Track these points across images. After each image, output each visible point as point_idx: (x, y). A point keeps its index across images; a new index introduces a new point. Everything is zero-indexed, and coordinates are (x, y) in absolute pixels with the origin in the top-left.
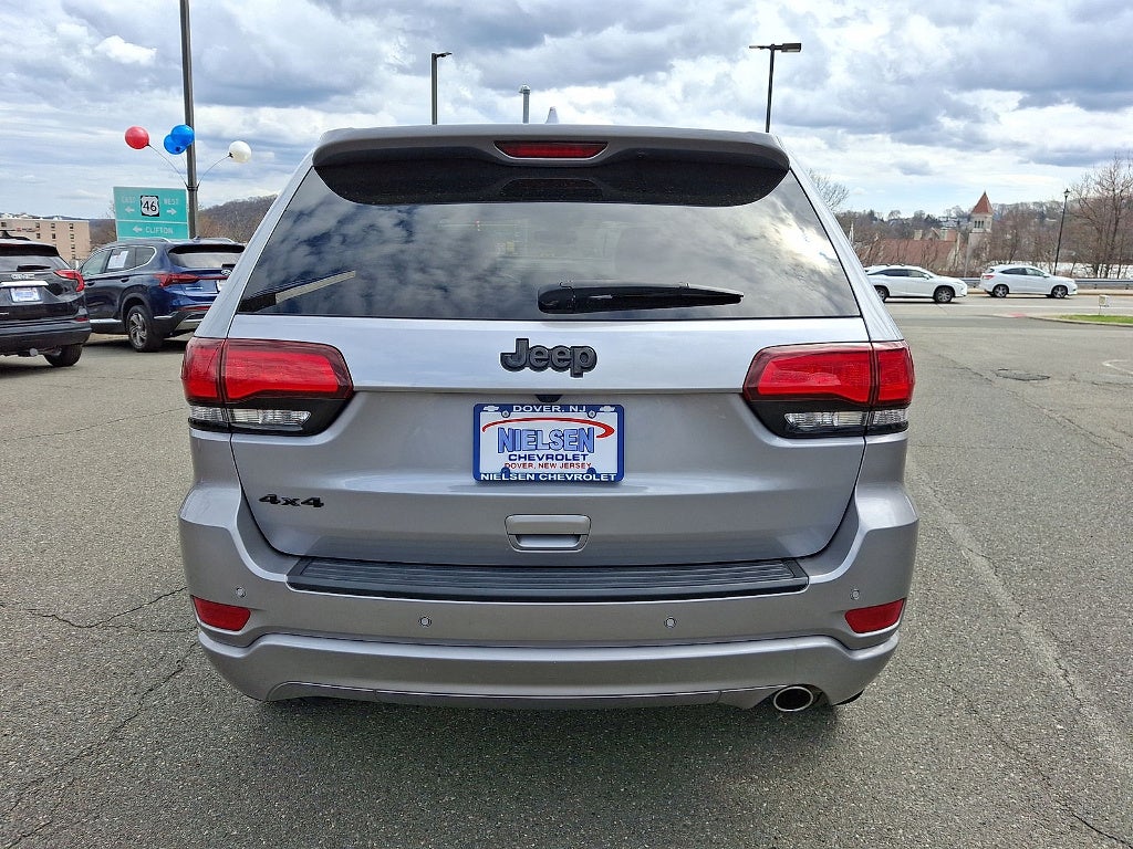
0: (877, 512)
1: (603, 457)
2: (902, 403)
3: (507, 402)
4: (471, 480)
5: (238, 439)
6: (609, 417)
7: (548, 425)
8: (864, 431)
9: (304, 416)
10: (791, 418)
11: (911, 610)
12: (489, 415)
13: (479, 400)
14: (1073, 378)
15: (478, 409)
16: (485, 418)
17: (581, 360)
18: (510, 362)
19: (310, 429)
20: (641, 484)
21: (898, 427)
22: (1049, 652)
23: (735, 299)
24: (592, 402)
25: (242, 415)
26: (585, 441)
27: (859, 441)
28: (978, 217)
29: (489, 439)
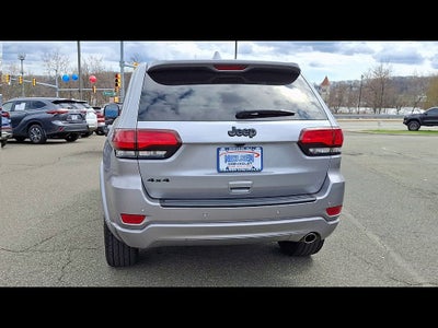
0: (334, 178)
1: (257, 164)
2: (340, 146)
3: (228, 146)
4: (216, 171)
5: (140, 161)
6: (258, 151)
7: (240, 153)
8: (330, 154)
9: (164, 153)
10: (311, 150)
11: (343, 211)
12: (222, 151)
13: (219, 146)
14: (372, 154)
15: (219, 149)
16: (221, 152)
17: (251, 133)
18: (230, 134)
19: (167, 157)
20: (267, 171)
21: (339, 153)
22: (377, 239)
23: (293, 114)
24: (253, 146)
25: (141, 153)
26: (251, 159)
27: (328, 157)
28: (324, 87)
29: (222, 159)
